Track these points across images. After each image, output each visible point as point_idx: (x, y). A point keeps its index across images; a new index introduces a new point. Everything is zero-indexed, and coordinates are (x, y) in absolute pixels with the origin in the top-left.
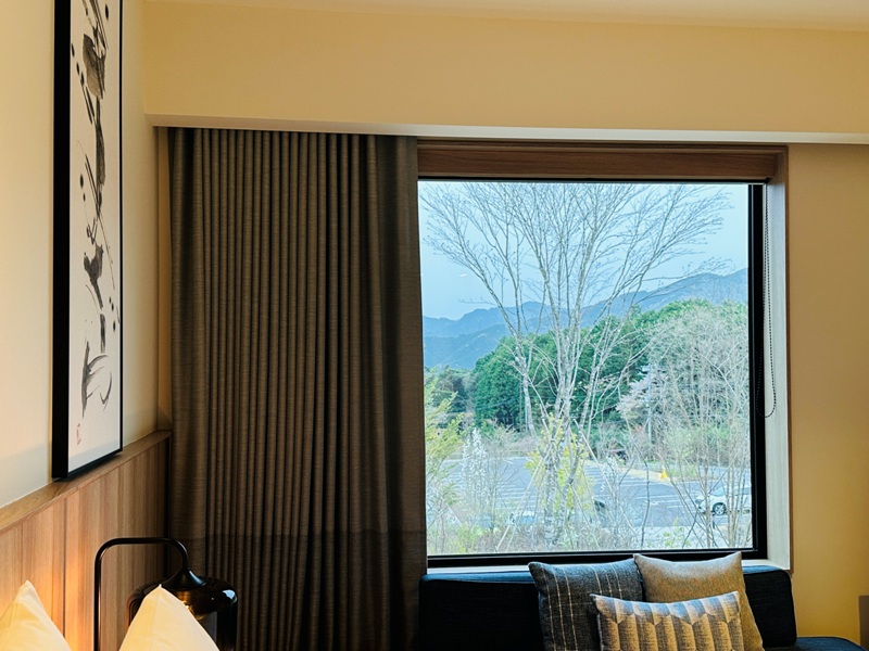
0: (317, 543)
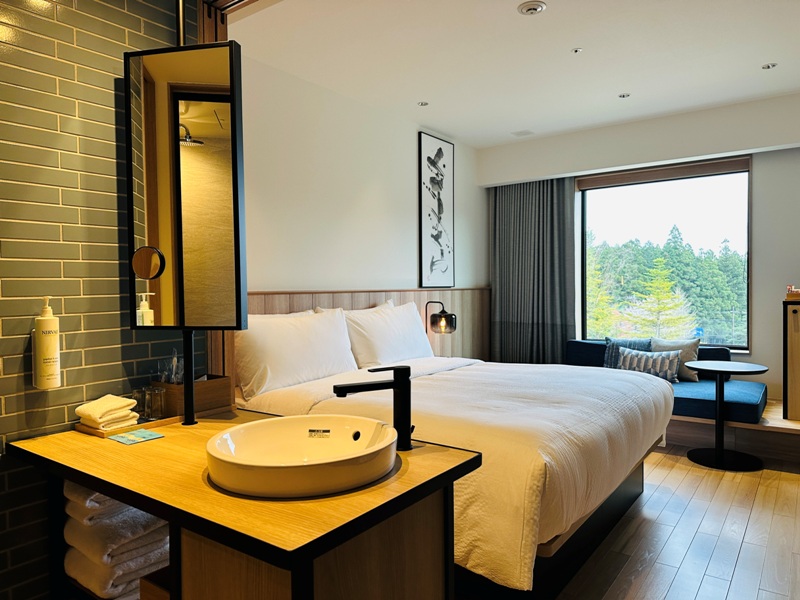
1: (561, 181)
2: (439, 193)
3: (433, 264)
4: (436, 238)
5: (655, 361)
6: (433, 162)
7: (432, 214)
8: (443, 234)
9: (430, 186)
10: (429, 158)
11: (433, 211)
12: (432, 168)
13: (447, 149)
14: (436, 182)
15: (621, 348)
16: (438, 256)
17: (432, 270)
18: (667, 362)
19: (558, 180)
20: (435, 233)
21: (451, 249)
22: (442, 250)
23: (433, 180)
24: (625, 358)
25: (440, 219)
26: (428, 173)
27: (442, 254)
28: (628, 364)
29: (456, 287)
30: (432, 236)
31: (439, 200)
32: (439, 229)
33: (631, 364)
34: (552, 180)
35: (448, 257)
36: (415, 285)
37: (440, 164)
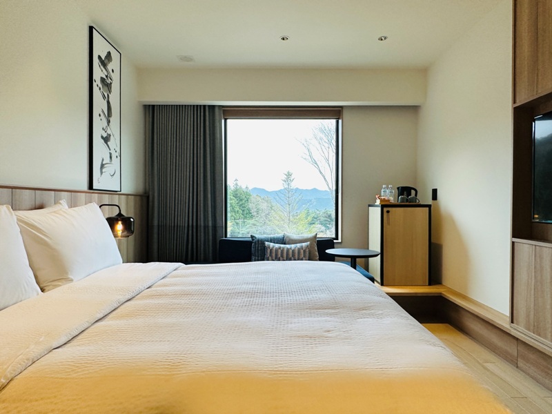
0: (190, 228)
1: (212, 107)
2: (108, 95)
3: (102, 166)
4: (106, 140)
5: (293, 251)
6: (104, 63)
7: (102, 114)
8: (112, 137)
9: (100, 85)
10: (100, 57)
11: (103, 111)
12: (102, 67)
13: (115, 55)
14: (106, 84)
15: (266, 243)
16: (107, 160)
17: (102, 173)
18: (302, 251)
19: (209, 106)
20: (105, 135)
21: (118, 154)
22: (110, 154)
23: (103, 80)
24: (271, 250)
25: (109, 122)
26: (98, 73)
27: (111, 157)
28: (274, 255)
29: (122, 192)
30: (102, 137)
31: (108, 102)
32: (109, 132)
33: (276, 255)
34: (204, 106)
35: (116, 161)
36: (85, 187)
37: (110, 67)
